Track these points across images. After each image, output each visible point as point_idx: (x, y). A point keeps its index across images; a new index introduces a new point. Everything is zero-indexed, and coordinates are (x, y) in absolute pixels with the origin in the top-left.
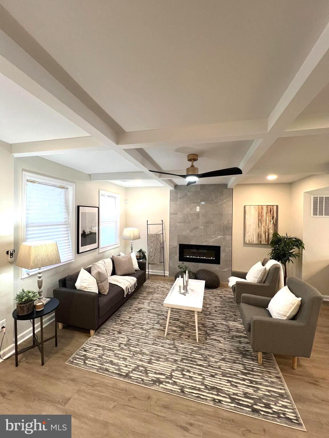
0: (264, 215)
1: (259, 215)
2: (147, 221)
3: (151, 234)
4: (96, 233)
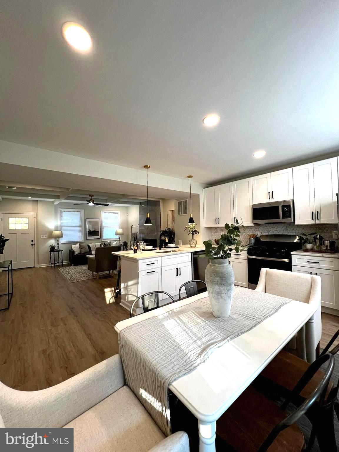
2: (133, 225)
3: (133, 233)
4: (98, 231)
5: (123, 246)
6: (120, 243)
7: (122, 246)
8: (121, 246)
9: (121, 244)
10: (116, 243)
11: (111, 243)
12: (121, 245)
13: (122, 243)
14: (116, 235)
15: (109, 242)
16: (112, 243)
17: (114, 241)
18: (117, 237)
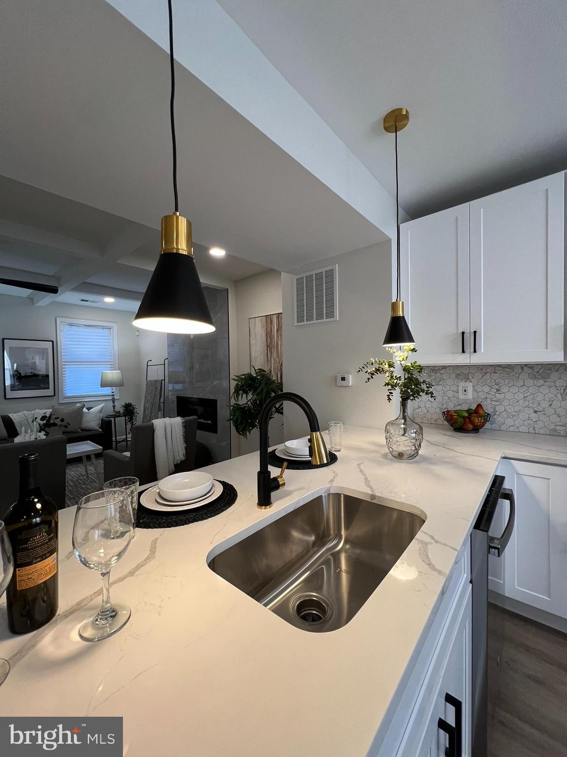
0: (274, 335)
1: (267, 335)
2: (151, 360)
3: (150, 381)
4: (47, 376)
5: (125, 415)
6: (114, 407)
7: (119, 416)
8: (115, 417)
9: (117, 409)
10: (100, 407)
11: (85, 410)
12: (117, 415)
13: (119, 407)
14: (104, 385)
15: (78, 405)
16: (89, 409)
17: (96, 403)
18: (108, 391)
